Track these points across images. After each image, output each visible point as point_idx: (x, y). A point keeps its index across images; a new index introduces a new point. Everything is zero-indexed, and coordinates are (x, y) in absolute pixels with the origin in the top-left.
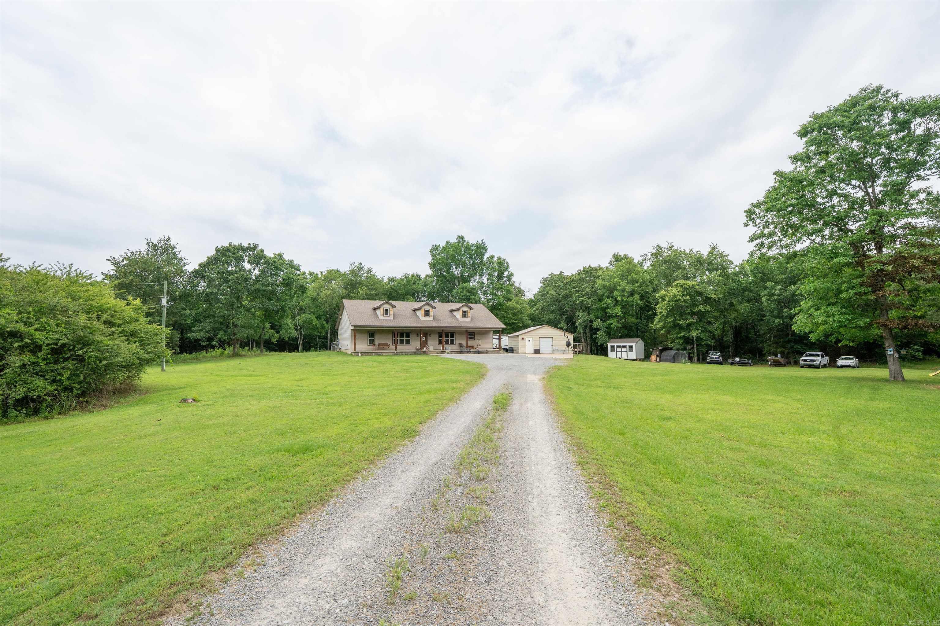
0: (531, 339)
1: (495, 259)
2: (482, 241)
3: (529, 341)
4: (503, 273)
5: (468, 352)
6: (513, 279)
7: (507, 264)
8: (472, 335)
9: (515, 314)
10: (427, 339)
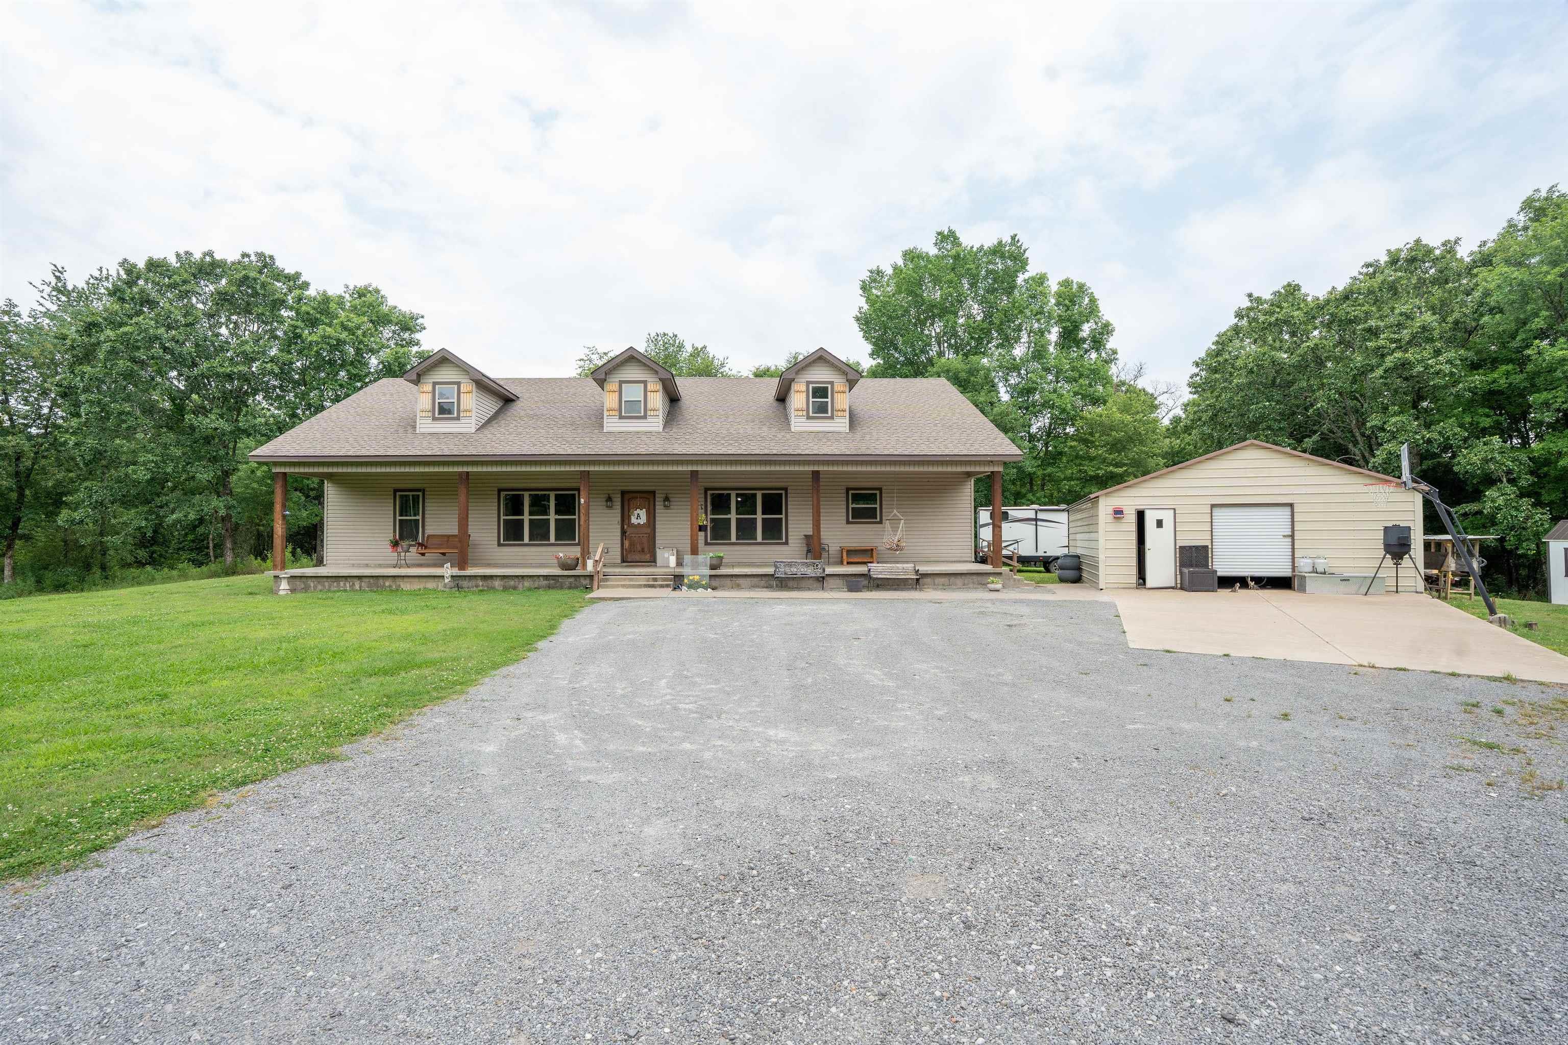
0: (1167, 517)
1: (1053, 286)
2: (1013, 238)
3: (1160, 524)
4: (1077, 327)
5: (821, 580)
6: (1111, 343)
7: (1093, 301)
8: (871, 498)
9: (1116, 446)
10: (652, 517)
